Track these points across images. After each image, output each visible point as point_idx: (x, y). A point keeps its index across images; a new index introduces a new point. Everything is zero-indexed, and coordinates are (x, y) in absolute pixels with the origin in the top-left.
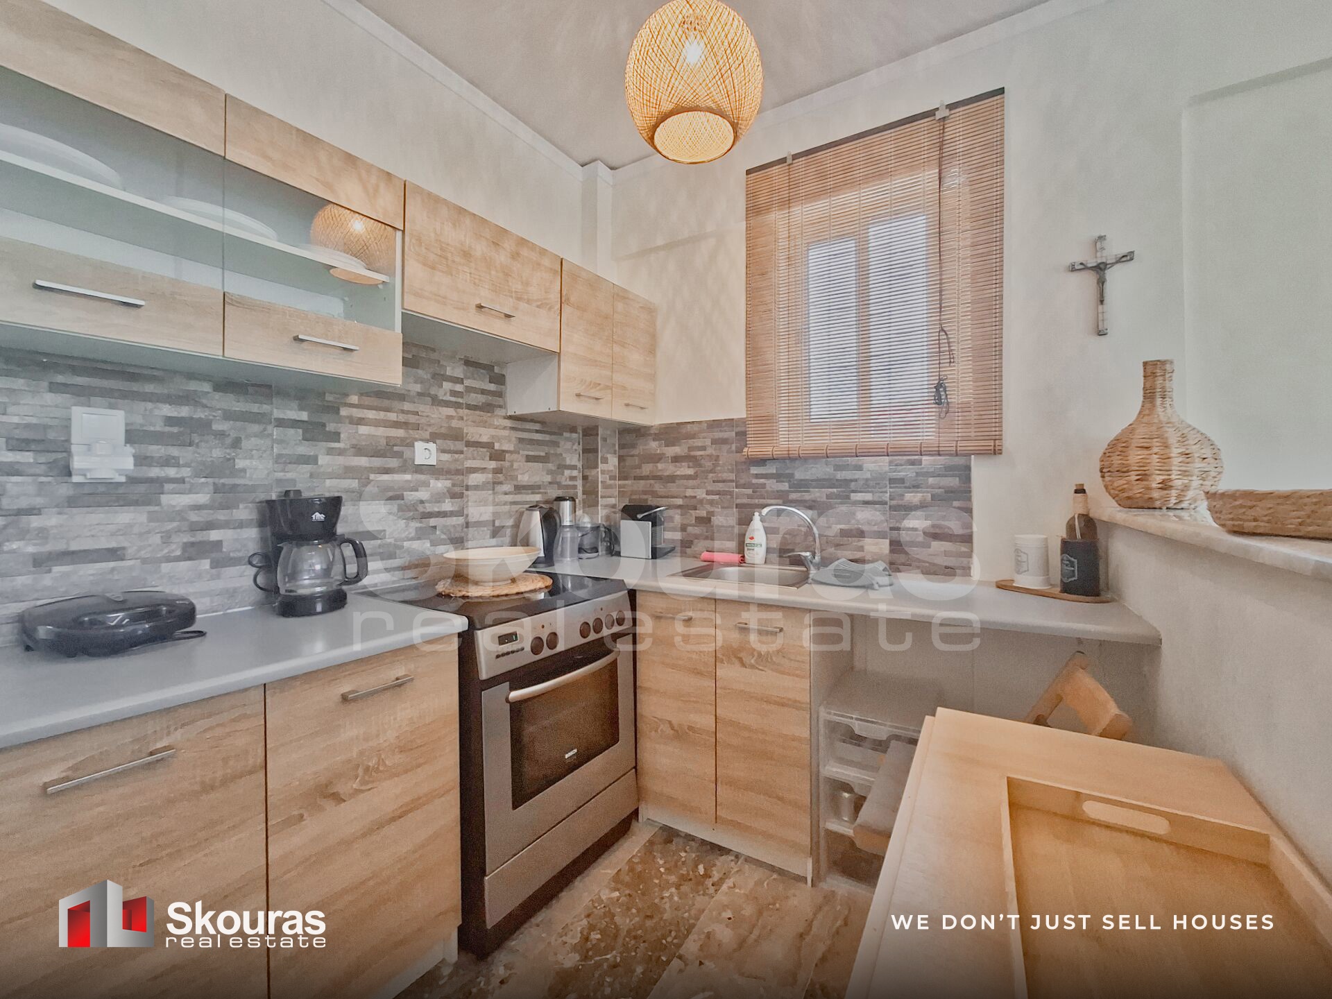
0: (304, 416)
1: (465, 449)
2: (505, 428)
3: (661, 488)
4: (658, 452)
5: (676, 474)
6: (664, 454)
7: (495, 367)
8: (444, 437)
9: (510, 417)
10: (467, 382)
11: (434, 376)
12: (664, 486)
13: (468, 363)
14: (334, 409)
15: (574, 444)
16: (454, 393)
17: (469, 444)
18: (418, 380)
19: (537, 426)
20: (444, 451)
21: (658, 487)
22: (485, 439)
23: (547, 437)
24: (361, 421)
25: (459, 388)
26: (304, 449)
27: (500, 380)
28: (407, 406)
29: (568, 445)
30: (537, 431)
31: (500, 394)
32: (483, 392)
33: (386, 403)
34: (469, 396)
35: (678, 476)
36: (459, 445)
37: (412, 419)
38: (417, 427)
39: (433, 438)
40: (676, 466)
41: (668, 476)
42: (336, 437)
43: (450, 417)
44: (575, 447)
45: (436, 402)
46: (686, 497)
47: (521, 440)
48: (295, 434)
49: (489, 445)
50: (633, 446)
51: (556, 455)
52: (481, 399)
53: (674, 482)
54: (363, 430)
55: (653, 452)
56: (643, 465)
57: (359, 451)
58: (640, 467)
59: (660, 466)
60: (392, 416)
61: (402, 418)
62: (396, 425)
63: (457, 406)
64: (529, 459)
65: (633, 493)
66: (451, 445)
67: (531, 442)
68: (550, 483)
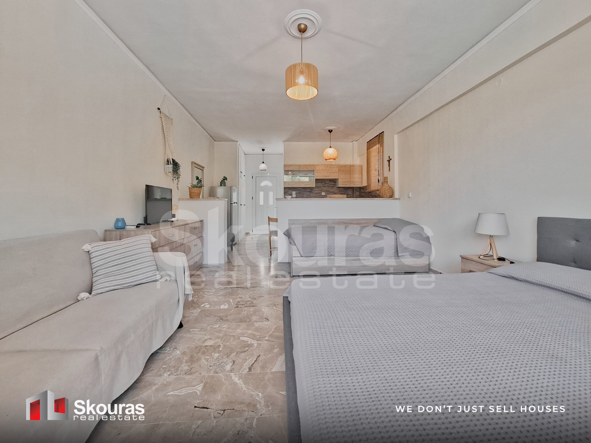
0: (309, 190)
7: (334, 180)
8: (326, 191)
9: (337, 188)
10: (330, 183)
11: (325, 183)
13: (330, 181)
14: (312, 189)
16: (327, 185)
17: (330, 192)
18: (322, 184)
19: (342, 188)
20: (326, 193)
22: (333, 191)
23: (344, 190)
24: (315, 190)
25: (328, 184)
26: (310, 194)
27: (336, 182)
28: (321, 188)
29: (350, 191)
31: (335, 184)
32: (332, 184)
33: (318, 188)
34: (330, 185)
36: (328, 192)
37: (322, 189)
38: (322, 190)
39: (324, 192)
42: (313, 192)
43: (327, 189)
45: (325, 187)
47: (339, 191)
48: (309, 192)
49: (334, 192)
52: (332, 185)
54: (316, 191)
57: (315, 194)
60: (319, 189)
61: (320, 189)
62: (320, 190)
63: (328, 187)
66: (327, 192)
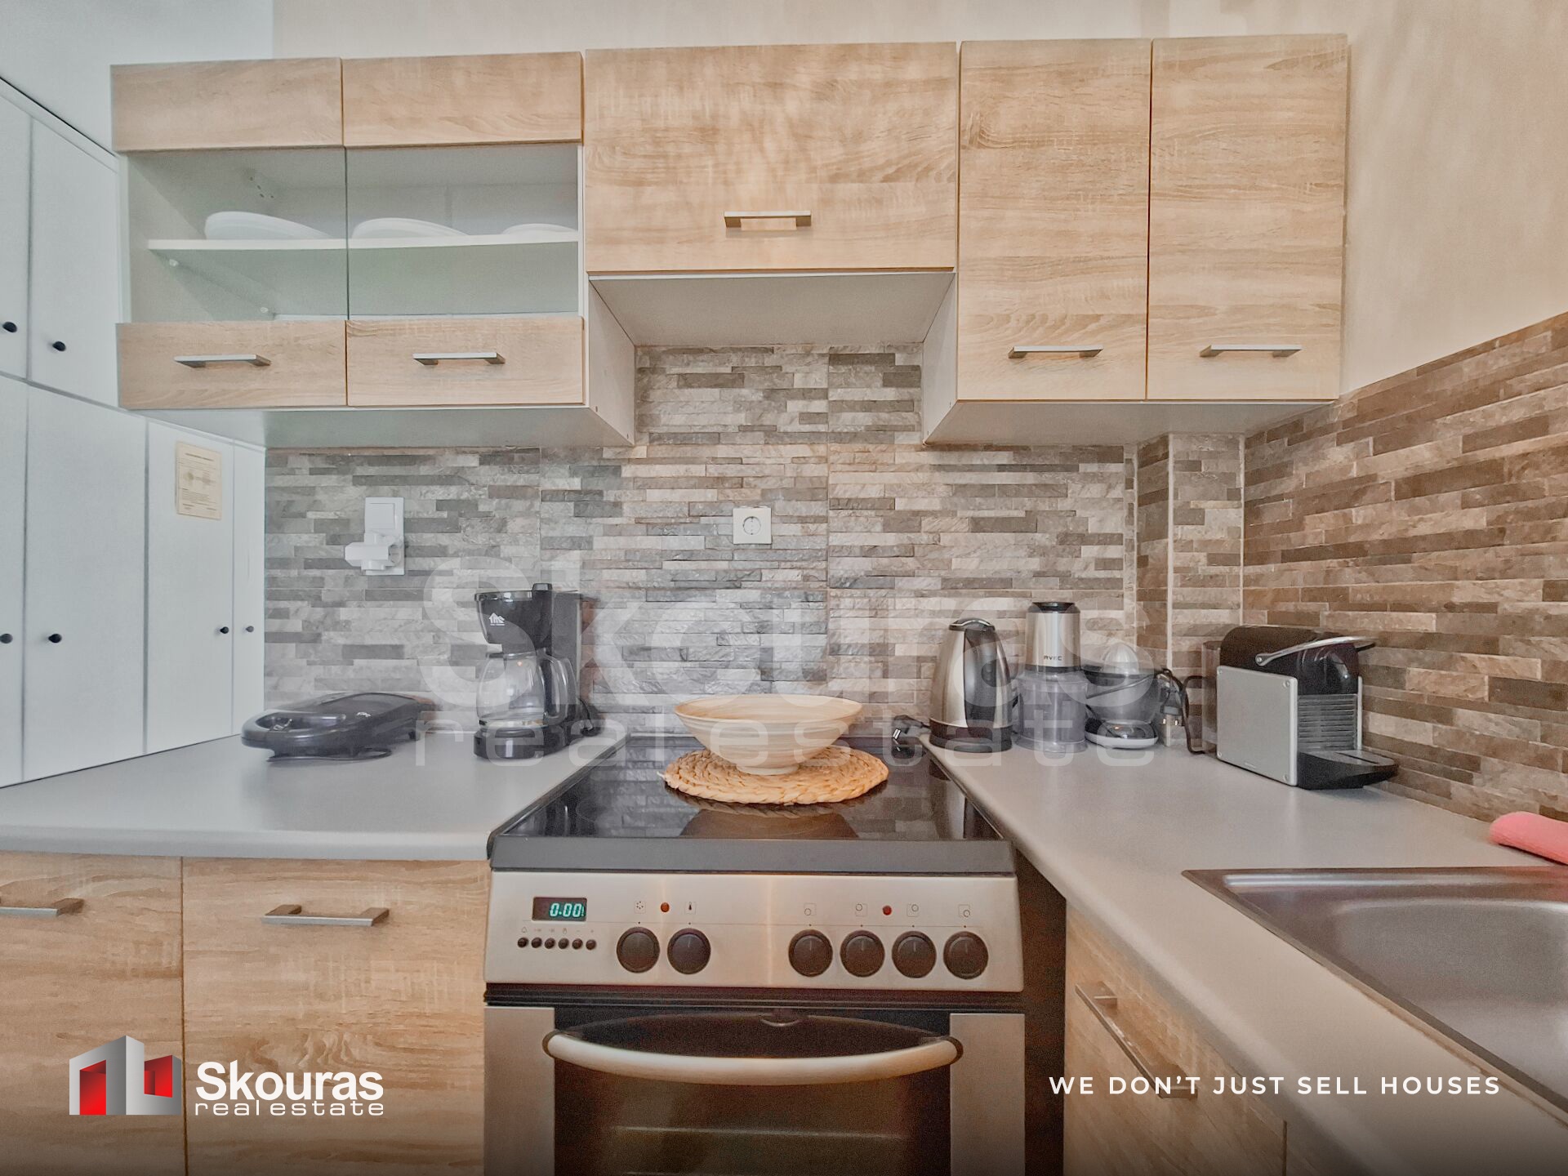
0: (576, 484)
1: (831, 513)
2: (919, 468)
3: (1358, 581)
4: (1354, 473)
5: (1412, 533)
6: (1372, 478)
7: (897, 355)
8: (791, 494)
9: (927, 446)
10: (836, 395)
11: (771, 393)
12: (1372, 574)
13: (835, 358)
14: (613, 470)
15: (1110, 487)
16: (806, 417)
17: (838, 505)
20: (787, 519)
21: (1352, 578)
22: (874, 492)
24: (650, 483)
25: (819, 406)
26: (575, 529)
27: (908, 378)
28: (722, 451)
30: (1001, 468)
31: (910, 405)
32: (870, 406)
33: (688, 451)
34: (838, 418)
35: (1424, 538)
36: (818, 509)
37: (732, 471)
38: (741, 483)
39: (766, 498)
40: (1416, 510)
41: (1385, 543)
42: (616, 508)
43: (799, 460)
44: (1118, 492)
45: (772, 435)
46: (1450, 607)
47: (960, 489)
48: (566, 509)
49: (884, 505)
50: (1281, 470)
51: (1056, 513)
52: (864, 419)
53: (1408, 561)
54: (654, 495)
55: (1337, 478)
56: (1308, 519)
57: (648, 525)
58: (1298, 525)
59: (1358, 515)
60: (698, 470)
61: (714, 470)
62: (704, 482)
63: (813, 438)
64: (978, 525)
65: (1280, 595)
66: (800, 507)
67: (986, 490)
68: (1038, 574)
